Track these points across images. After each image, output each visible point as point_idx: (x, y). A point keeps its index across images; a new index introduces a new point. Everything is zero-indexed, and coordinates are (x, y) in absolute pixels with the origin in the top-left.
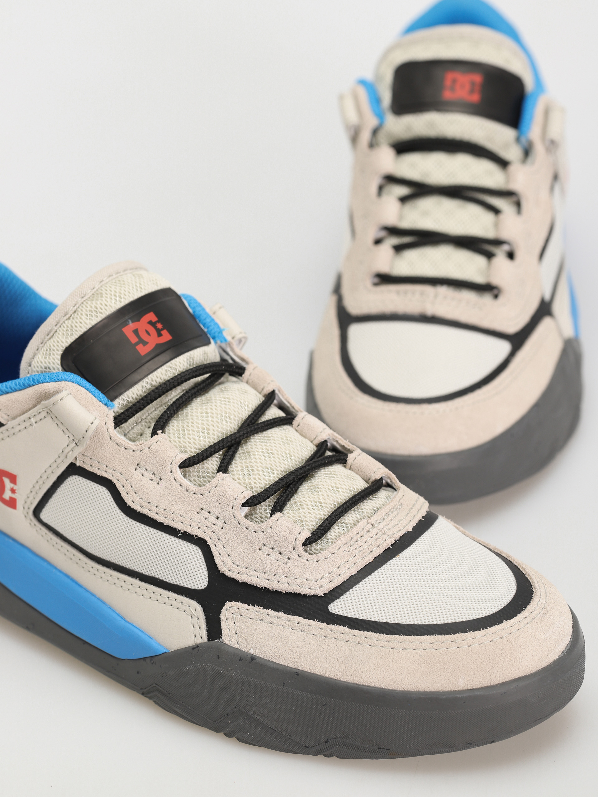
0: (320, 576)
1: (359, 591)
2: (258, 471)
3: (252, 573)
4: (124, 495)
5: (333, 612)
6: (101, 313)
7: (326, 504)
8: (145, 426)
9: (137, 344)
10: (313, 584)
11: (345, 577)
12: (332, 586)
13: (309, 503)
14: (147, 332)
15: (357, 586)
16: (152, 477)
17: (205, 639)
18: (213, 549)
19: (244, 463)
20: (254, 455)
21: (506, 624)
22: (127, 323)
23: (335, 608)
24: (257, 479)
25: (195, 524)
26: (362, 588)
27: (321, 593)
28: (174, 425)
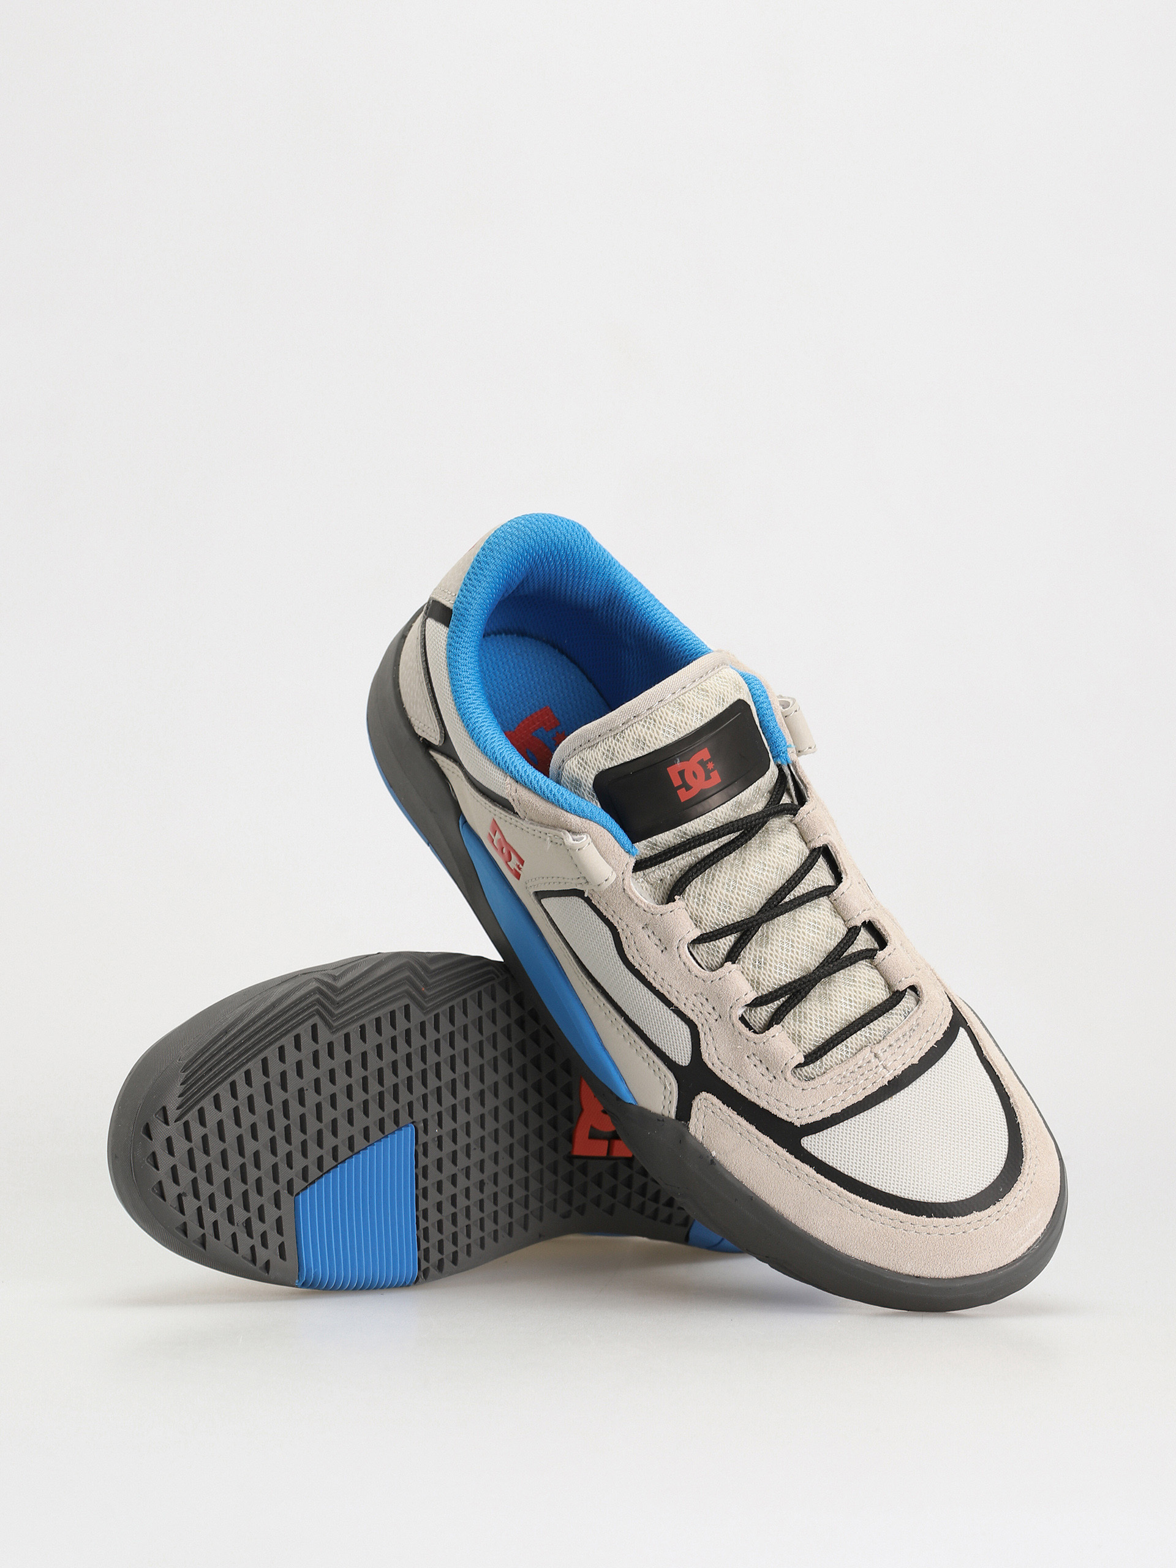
0: (801, 1107)
1: (837, 1133)
2: (770, 965)
3: (735, 1076)
4: (625, 946)
5: (805, 1146)
6: (649, 747)
7: (832, 1021)
8: (668, 873)
9: (680, 787)
10: (792, 1113)
11: (827, 1114)
12: (811, 1120)
13: (813, 1017)
14: (694, 774)
15: (837, 1126)
16: (658, 943)
17: (673, 1115)
18: (702, 1036)
19: (758, 952)
20: (772, 944)
21: (976, 1216)
22: (675, 762)
23: (809, 1143)
24: (767, 976)
25: (690, 1004)
26: (841, 1130)
27: (798, 1123)
28: (696, 886)
